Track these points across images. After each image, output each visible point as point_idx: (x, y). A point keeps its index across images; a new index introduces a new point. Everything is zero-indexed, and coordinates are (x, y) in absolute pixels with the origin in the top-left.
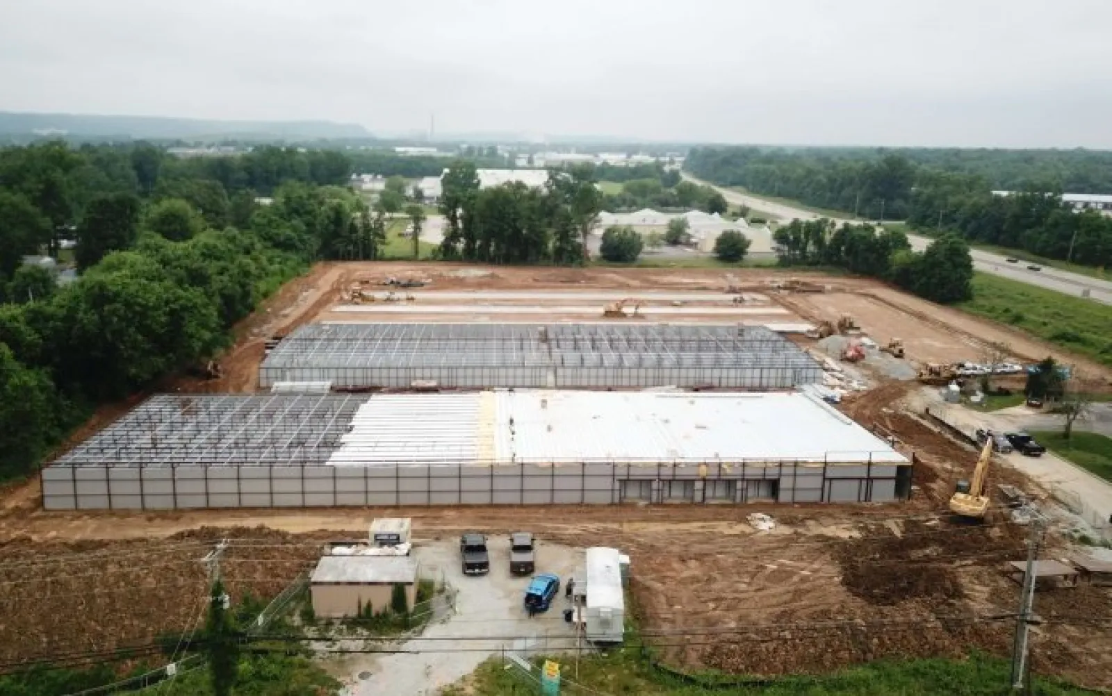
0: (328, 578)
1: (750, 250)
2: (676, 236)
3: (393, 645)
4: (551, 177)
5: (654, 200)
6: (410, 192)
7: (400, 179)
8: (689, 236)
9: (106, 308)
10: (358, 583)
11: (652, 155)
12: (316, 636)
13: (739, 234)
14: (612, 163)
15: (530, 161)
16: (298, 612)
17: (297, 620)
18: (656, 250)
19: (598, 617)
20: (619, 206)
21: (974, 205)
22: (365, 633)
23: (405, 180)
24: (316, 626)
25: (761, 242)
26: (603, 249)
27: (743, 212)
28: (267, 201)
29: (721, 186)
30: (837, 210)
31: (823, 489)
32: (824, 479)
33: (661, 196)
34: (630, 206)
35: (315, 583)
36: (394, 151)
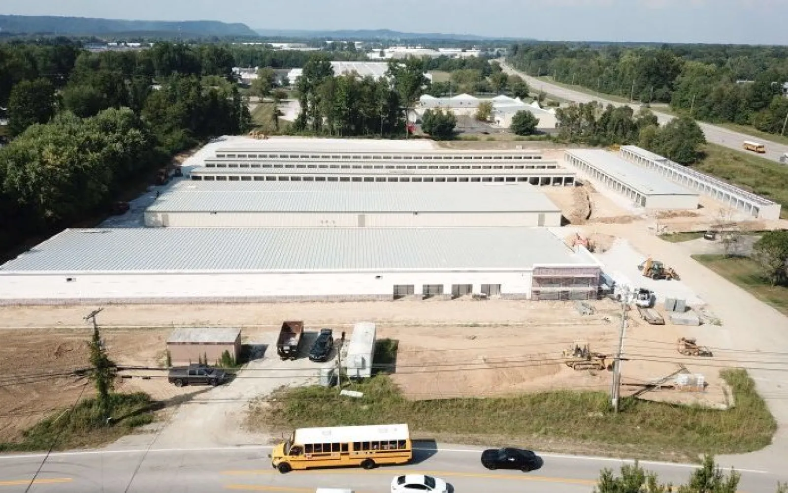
0: (178, 340)
1: (538, 126)
2: (483, 115)
4: (391, 68)
5: (473, 87)
6: (279, 80)
7: (272, 70)
8: (494, 115)
9: (27, 166)
11: (483, 50)
13: (531, 114)
15: (382, 55)
23: (276, 71)
25: (547, 119)
27: (542, 96)
30: (619, 95)
36: (270, 47)
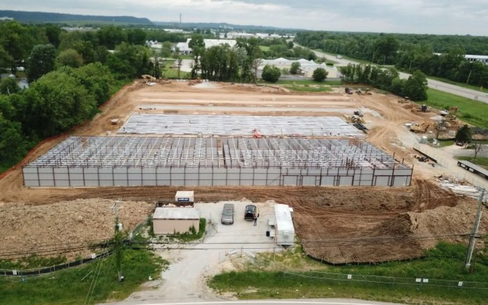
0: (160, 217)
1: (328, 76)
2: (295, 70)
3: (191, 246)
5: (283, 54)
6: (174, 49)
7: (168, 43)
8: (301, 70)
10: (174, 219)
11: (280, 35)
12: (156, 242)
13: (323, 69)
14: (262, 38)
15: (226, 36)
16: (146, 232)
17: (146, 235)
18: (286, 76)
19: (283, 234)
20: (268, 56)
21: (426, 58)
22: (178, 241)
23: (171, 44)
24: (155, 237)
25: (333, 73)
26: (263, 75)
27: (323, 60)
28: (112, 51)
29: (313, 49)
30: (364, 60)
31: (373, 180)
32: (374, 175)
33: (287, 52)
34: (273, 57)
35: (155, 219)
36: (164, 31)
